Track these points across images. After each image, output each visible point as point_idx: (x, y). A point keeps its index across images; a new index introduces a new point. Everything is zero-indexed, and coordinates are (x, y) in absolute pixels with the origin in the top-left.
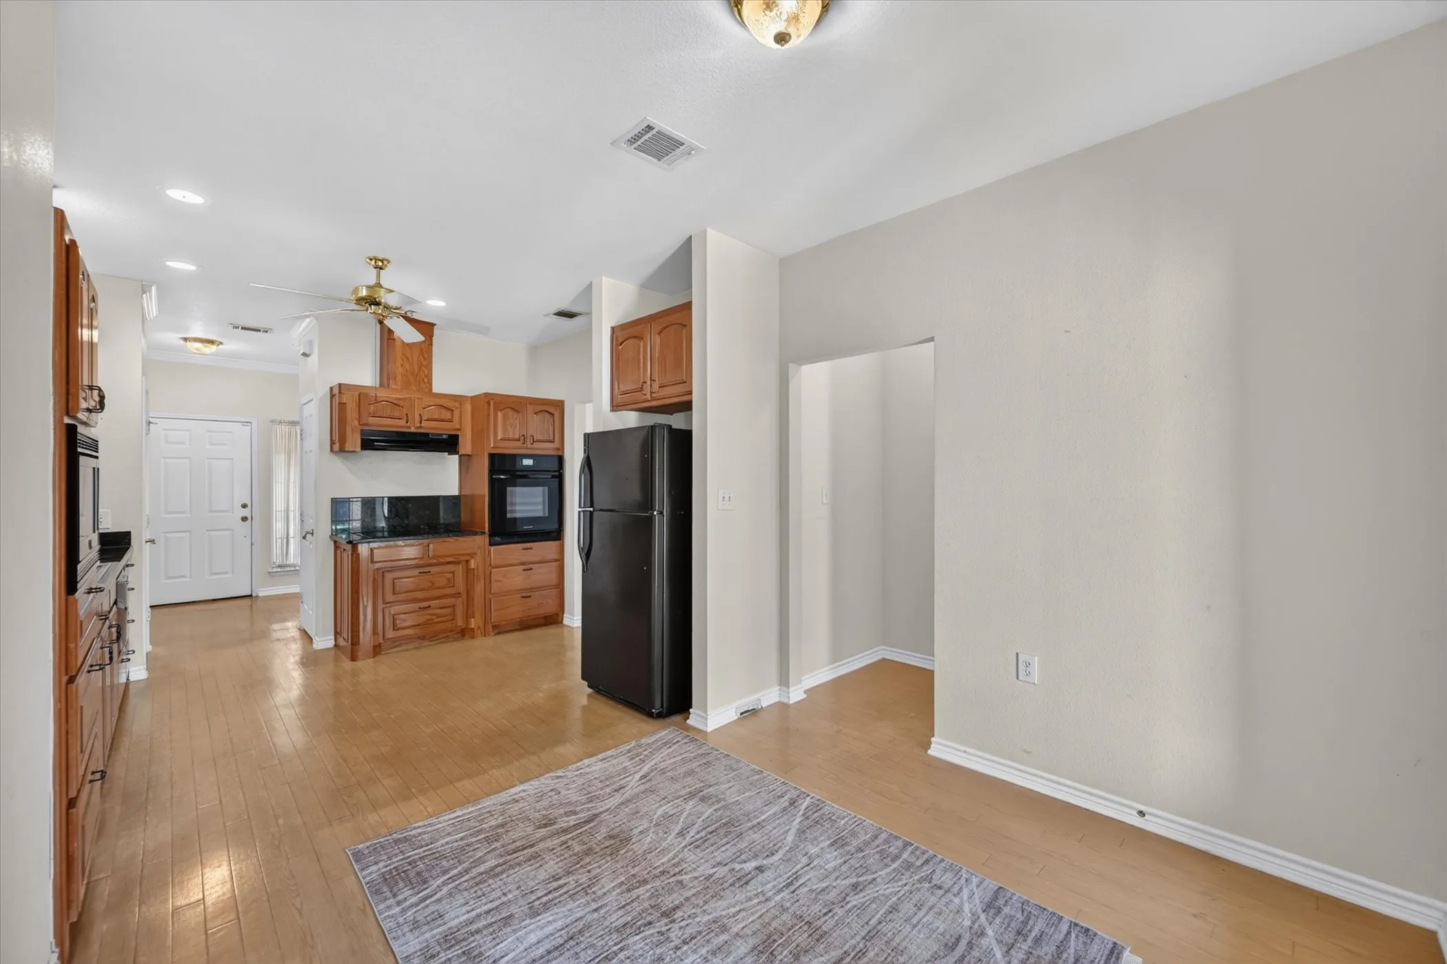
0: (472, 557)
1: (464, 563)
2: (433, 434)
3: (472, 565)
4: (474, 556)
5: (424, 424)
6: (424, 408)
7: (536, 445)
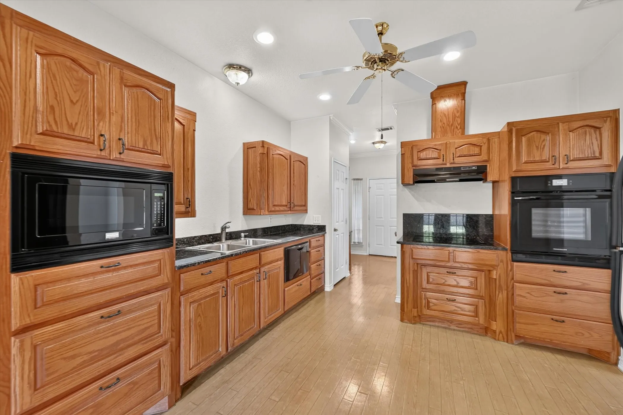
0: (494, 269)
1: (487, 273)
2: (464, 167)
3: (494, 275)
4: (496, 267)
5: (457, 160)
6: (456, 148)
7: (572, 164)
